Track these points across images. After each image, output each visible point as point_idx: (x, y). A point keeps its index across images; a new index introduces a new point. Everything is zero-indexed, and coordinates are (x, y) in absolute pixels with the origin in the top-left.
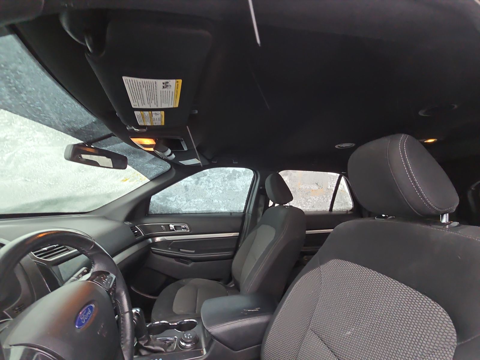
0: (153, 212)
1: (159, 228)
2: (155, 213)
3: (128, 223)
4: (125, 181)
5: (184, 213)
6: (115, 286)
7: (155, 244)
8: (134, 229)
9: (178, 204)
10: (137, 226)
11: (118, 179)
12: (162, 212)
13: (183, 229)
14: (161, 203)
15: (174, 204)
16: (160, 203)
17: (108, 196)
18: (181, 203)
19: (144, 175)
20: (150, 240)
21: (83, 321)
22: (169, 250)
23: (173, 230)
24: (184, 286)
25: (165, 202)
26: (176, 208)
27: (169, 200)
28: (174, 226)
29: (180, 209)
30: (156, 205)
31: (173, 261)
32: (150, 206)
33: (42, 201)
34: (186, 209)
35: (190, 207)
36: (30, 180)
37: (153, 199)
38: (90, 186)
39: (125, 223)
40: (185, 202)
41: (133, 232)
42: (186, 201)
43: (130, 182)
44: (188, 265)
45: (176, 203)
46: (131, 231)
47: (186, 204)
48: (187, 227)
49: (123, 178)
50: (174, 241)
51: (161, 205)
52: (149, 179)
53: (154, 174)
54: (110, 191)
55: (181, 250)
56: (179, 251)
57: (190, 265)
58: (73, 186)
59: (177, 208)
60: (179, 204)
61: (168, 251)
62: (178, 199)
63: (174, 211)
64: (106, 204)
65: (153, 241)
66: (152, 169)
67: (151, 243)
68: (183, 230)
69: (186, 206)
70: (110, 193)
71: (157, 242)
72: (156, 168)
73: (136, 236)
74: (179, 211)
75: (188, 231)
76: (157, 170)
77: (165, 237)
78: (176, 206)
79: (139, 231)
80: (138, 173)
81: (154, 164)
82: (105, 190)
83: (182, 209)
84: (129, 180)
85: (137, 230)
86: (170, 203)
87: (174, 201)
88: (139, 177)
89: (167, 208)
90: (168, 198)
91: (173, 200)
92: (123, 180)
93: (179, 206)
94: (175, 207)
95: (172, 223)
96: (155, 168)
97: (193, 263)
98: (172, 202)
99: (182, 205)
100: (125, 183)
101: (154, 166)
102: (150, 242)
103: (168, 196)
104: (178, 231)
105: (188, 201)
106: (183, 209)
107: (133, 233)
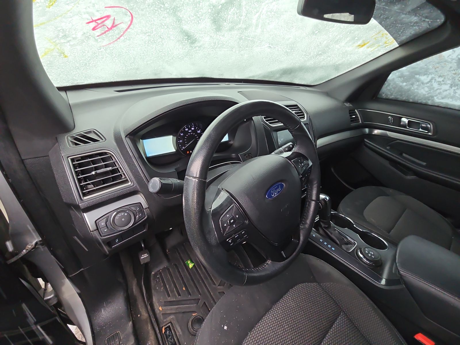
0: (384, 96)
1: (384, 118)
2: (387, 98)
3: (348, 105)
4: (362, 46)
5: (436, 104)
6: (310, 173)
7: (371, 136)
8: (353, 113)
9: (431, 88)
10: (357, 110)
11: (354, 43)
12: (399, 97)
13: (423, 128)
14: (403, 83)
15: (423, 88)
16: (401, 84)
17: (337, 68)
18: (439, 88)
19: (392, 35)
20: (367, 130)
21: (273, 195)
22: (387, 149)
23: (404, 126)
24: (388, 196)
25: (411, 82)
26: (425, 95)
27: (418, 80)
28: (409, 121)
29: (432, 97)
30: (394, 85)
31: (386, 163)
32: (384, 86)
33: (281, 70)
34: (443, 98)
35: (452, 98)
36: (273, 47)
37: (393, 76)
38: (320, 54)
39: (345, 103)
40: (447, 87)
41: (351, 116)
42: (449, 85)
43: (368, 48)
44: (406, 176)
45: (428, 87)
46: (349, 115)
47: (446, 90)
48: (430, 126)
49: (359, 43)
50: (398, 141)
51: (401, 86)
52: (398, 44)
53: (410, 33)
54: (340, 62)
55: (404, 155)
56: (401, 154)
57: (409, 177)
58: (305, 54)
59: (427, 96)
60: (433, 88)
61: (385, 150)
62: (435, 80)
63: (420, 99)
64: (332, 78)
65: (371, 132)
66: (408, 25)
67: (367, 134)
68: (421, 130)
69: (445, 93)
70: (339, 65)
71: (374, 135)
72: (416, 23)
73: (351, 121)
74: (429, 100)
75: (430, 134)
76: (418, 26)
77: (388, 132)
78: (426, 92)
79: (357, 117)
80: (386, 32)
81: (416, 16)
82: (335, 59)
83: (435, 98)
84: (368, 45)
85: (356, 115)
86: (417, 85)
87: (427, 83)
88: (384, 40)
89: (410, 92)
90: (417, 76)
91: (426, 81)
92: (359, 46)
93: (432, 91)
94: (424, 93)
95: (406, 116)
96: (414, 23)
97: (413, 177)
98: (423, 83)
99: (438, 91)
100: (362, 49)
101: (414, 19)
102: (366, 132)
103: (419, 74)
104: (411, 129)
105: (455, 86)
106: (437, 98)
107: (350, 118)
